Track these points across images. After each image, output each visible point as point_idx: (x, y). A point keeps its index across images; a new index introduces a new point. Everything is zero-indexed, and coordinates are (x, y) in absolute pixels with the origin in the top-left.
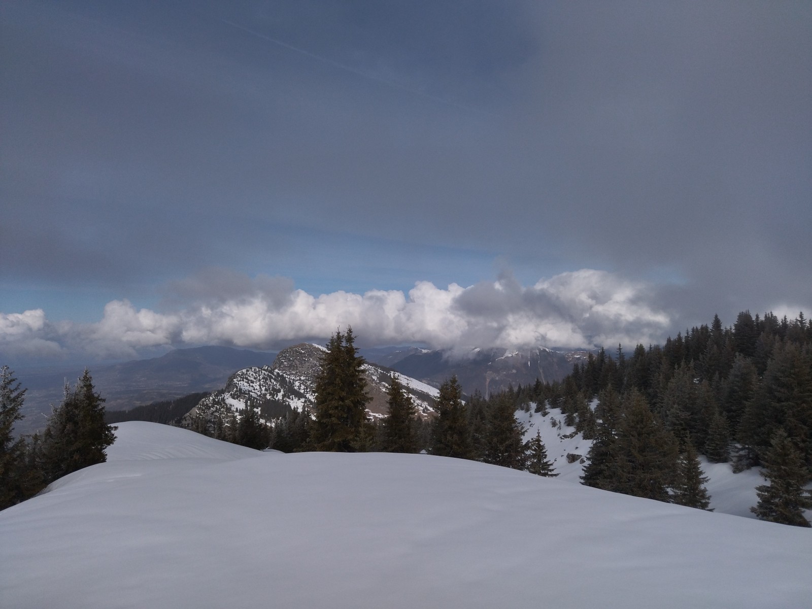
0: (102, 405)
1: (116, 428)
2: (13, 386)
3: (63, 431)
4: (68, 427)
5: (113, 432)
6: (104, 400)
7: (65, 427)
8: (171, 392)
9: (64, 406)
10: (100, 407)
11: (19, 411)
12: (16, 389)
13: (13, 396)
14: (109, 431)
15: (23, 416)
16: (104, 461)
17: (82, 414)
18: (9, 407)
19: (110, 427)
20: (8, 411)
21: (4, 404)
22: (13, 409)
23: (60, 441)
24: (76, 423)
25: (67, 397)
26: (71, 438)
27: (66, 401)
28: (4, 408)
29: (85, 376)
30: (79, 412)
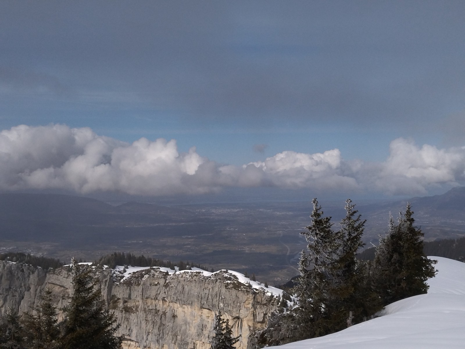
0: (422, 238)
1: (435, 262)
2: (354, 218)
3: (390, 260)
4: (395, 256)
5: (433, 265)
6: (423, 235)
7: (392, 256)
8: (453, 230)
9: (390, 238)
10: (419, 241)
11: (361, 240)
12: (358, 220)
13: (356, 225)
14: (430, 265)
15: (364, 244)
16: (425, 292)
17: (406, 245)
18: (353, 235)
19: (430, 260)
20: (353, 238)
21: (350, 232)
22: (357, 238)
23: (388, 269)
24: (400, 254)
25: (392, 230)
26: (396, 267)
27: (392, 233)
28: (350, 236)
29: (408, 211)
30: (404, 244)
